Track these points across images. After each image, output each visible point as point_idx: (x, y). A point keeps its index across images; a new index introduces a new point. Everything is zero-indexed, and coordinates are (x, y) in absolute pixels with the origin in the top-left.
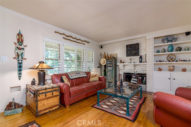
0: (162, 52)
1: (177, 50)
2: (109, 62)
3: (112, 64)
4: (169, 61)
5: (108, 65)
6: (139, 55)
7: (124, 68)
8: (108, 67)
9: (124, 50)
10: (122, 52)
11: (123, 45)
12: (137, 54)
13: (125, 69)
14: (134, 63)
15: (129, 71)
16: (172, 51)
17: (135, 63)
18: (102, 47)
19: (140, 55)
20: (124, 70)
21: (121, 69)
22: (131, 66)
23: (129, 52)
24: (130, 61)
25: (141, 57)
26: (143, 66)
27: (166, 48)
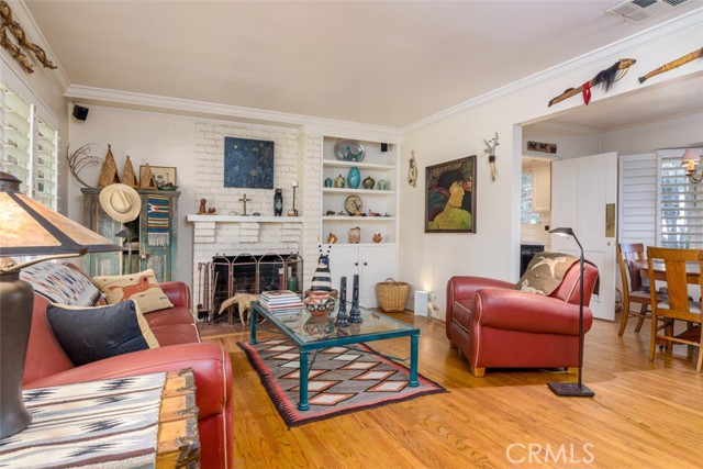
0: (337, 187)
1: (366, 187)
2: (153, 208)
3: (166, 215)
4: (351, 215)
5: (152, 222)
6: (272, 188)
7: (216, 235)
8: (151, 229)
9: (212, 157)
10: (202, 163)
11: (210, 135)
12: (265, 181)
13: (219, 239)
14: (254, 215)
15: (239, 247)
16: (357, 187)
17: (259, 215)
18: (81, 114)
19: (275, 187)
20: (217, 246)
21: (201, 240)
22: (247, 226)
23: (237, 168)
24: (242, 205)
25: (279, 196)
26: (289, 226)
27: (345, 174)
